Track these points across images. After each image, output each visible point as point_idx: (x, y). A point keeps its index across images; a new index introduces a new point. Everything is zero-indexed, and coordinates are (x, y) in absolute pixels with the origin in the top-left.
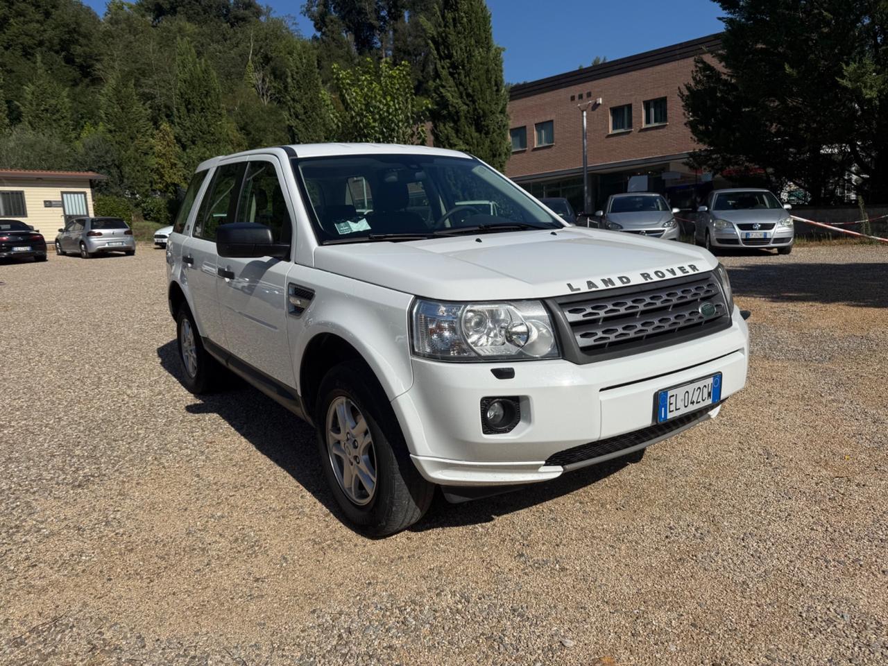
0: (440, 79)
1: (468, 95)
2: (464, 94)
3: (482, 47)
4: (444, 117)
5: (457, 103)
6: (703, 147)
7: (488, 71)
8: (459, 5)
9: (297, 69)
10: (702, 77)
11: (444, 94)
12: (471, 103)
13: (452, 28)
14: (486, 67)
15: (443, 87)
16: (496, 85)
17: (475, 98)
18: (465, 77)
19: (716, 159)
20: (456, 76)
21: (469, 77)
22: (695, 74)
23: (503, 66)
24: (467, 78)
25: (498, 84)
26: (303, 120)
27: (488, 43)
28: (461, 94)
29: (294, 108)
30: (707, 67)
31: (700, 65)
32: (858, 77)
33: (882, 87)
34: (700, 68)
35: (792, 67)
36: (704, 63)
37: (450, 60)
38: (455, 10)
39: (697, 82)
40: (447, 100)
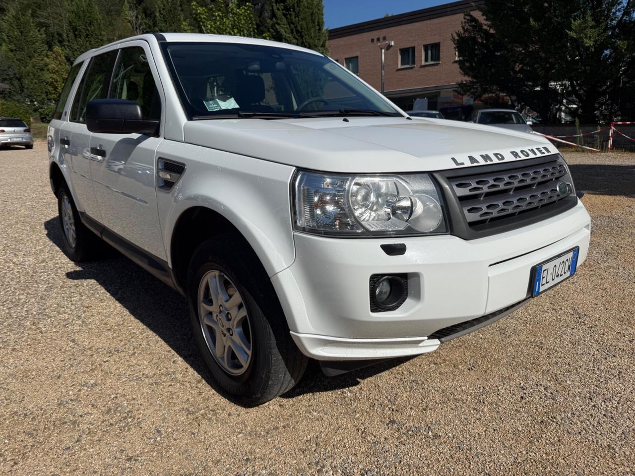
0: (276, 18)
1: (297, 31)
2: (294, 30)
5: (289, 37)
6: (467, 79)
7: (312, 14)
9: (164, 6)
10: (468, 27)
11: (279, 30)
12: (300, 38)
14: (311, 11)
15: (279, 24)
16: (319, 25)
17: (303, 34)
18: (295, 17)
19: (477, 88)
20: (288, 16)
21: (298, 18)
22: (464, 24)
23: (324, 11)
24: (297, 18)
25: (320, 25)
28: (292, 30)
30: (474, 20)
31: (468, 18)
32: (581, 30)
33: (597, 38)
34: (468, 20)
35: (535, 20)
36: (471, 16)
37: (284, 3)
39: (465, 31)
40: (281, 35)
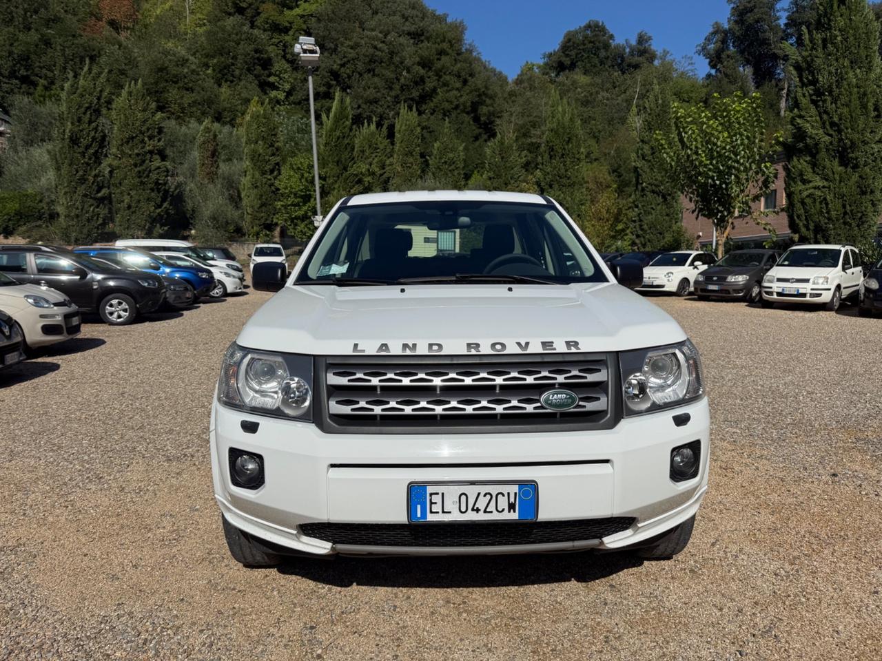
0: (799, 109)
1: (833, 124)
2: (827, 123)
4: (800, 151)
5: (817, 134)
8: (832, 24)
9: (651, 110)
11: (802, 125)
12: (836, 133)
13: (820, 50)
14: (863, 90)
15: (801, 117)
17: (842, 126)
18: (831, 103)
20: (821, 103)
21: (837, 104)
24: (834, 105)
26: (650, 161)
27: (870, 62)
28: (824, 123)
29: (642, 149)
37: (815, 86)
38: (827, 29)
40: (805, 132)
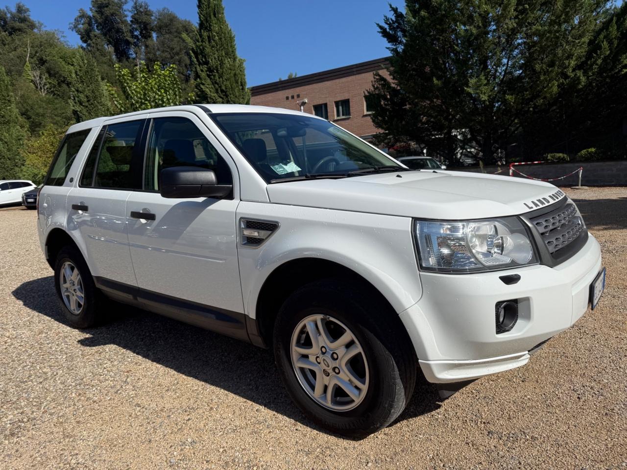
0: (200, 79)
1: (222, 91)
2: (219, 90)
3: (230, 58)
5: (214, 96)
6: (381, 131)
7: (235, 75)
8: (212, 27)
10: (378, 85)
11: (204, 90)
12: (225, 97)
13: (207, 43)
14: (233, 72)
15: (203, 84)
16: (242, 85)
17: (228, 93)
18: (219, 78)
19: (390, 139)
21: (222, 78)
22: (374, 83)
23: (245, 72)
24: (221, 79)
25: (243, 85)
26: (87, 107)
27: (234, 56)
28: (217, 90)
29: (78, 97)
30: (382, 79)
31: (377, 77)
32: (477, 87)
33: (490, 94)
34: (377, 79)
35: (437, 79)
36: (379, 75)
37: (207, 65)
38: (209, 31)
39: (375, 89)
40: (207, 94)
